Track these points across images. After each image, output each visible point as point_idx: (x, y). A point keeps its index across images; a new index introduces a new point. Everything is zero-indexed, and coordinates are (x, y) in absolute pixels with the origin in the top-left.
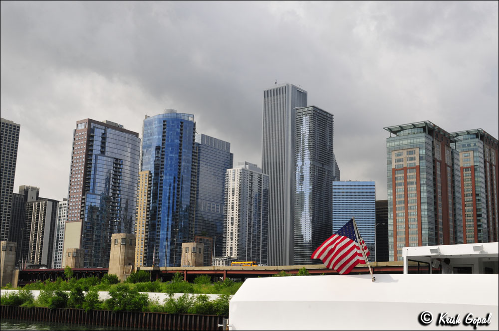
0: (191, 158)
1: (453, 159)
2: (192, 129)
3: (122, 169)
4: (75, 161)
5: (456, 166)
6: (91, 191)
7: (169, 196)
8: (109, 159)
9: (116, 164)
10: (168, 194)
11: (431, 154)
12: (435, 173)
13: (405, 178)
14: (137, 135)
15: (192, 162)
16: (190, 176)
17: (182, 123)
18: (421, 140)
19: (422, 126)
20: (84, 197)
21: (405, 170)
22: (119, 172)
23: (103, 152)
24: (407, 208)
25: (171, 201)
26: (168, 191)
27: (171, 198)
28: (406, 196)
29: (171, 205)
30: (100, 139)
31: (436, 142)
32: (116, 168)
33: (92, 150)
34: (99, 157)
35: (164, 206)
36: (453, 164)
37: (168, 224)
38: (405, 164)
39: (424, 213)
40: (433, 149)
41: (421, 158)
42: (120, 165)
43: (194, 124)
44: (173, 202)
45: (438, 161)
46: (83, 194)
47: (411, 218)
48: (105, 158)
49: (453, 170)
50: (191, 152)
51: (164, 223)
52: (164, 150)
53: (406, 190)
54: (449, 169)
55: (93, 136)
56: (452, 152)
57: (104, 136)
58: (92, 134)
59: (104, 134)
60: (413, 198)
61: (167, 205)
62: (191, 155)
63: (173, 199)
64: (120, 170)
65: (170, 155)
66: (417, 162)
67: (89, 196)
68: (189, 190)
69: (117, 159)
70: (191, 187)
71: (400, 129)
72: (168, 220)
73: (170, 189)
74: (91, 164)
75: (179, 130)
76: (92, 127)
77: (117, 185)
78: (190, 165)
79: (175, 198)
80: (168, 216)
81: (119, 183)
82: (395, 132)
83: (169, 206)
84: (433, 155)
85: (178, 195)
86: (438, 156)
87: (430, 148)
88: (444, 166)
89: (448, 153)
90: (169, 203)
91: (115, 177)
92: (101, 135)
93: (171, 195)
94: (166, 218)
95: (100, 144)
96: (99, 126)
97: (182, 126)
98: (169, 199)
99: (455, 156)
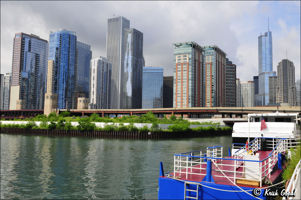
0: (74, 54)
1: (203, 59)
2: (75, 39)
3: (39, 59)
4: (15, 55)
5: (204, 63)
6: (24, 70)
7: (64, 73)
8: (33, 54)
9: (37, 57)
10: (63, 72)
11: (194, 57)
12: (195, 66)
13: (182, 68)
14: (46, 41)
15: (75, 56)
16: (74, 63)
17: (70, 36)
18: (190, 50)
19: (190, 44)
20: (20, 73)
21: (182, 64)
22: (38, 61)
23: (29, 51)
24: (182, 82)
25: (65, 76)
26: (63, 71)
27: (65, 74)
28: (182, 76)
29: (65, 78)
30: (28, 43)
31: (196, 51)
32: (37, 59)
33: (24, 49)
34: (28, 53)
35: (61, 78)
36: (203, 62)
37: (63, 87)
38: (182, 61)
39: (190, 85)
40: (195, 55)
41: (189, 59)
42: (39, 57)
43: (76, 37)
44: (66, 76)
45: (197, 60)
46: (20, 72)
47: (184, 87)
48: (31, 54)
49: (203, 65)
50: (74, 51)
51: (61, 87)
52: (60, 49)
53: (182, 74)
54: (201, 64)
55: (24, 42)
56: (203, 56)
57: (30, 42)
58: (24, 41)
59: (30, 41)
60: (185, 77)
61: (62, 78)
62: (74, 53)
63: (66, 75)
64: (39, 60)
65: (64, 52)
66: (187, 61)
67: (23, 73)
68: (74, 70)
69: (37, 54)
70: (75, 69)
71: (180, 45)
72: (63, 85)
73: (64, 70)
74: (23, 56)
75: (68, 40)
76: (23, 37)
77: (37, 67)
78: (74, 58)
79: (67, 74)
80: (63, 83)
81: (38, 66)
82: (178, 46)
83: (63, 78)
84: (195, 57)
85: (68, 73)
86: (197, 58)
87: (194, 54)
88: (199, 62)
89: (201, 57)
90: (64, 77)
91: (36, 63)
92: (28, 41)
93: (65, 73)
94: (62, 85)
95: (28, 46)
96: (27, 37)
97: (70, 38)
98: (64, 74)
99: (204, 58)
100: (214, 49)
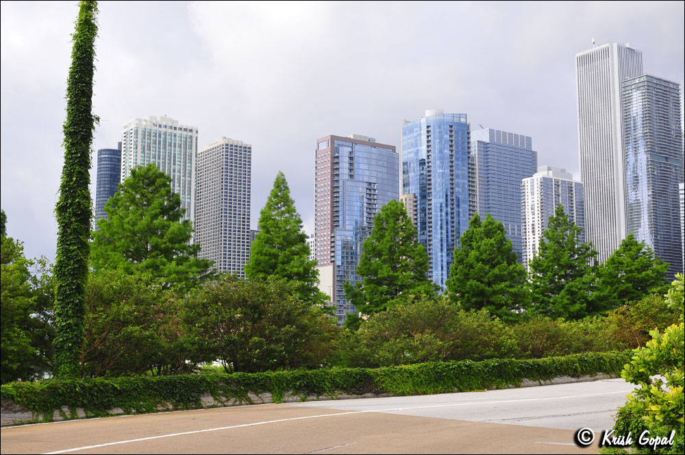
0: (466, 173)
2: (466, 134)
3: (377, 195)
4: (319, 191)
6: (341, 227)
7: (441, 224)
8: (361, 184)
9: (370, 190)
14: (393, 149)
15: (469, 177)
16: (467, 196)
17: (451, 126)
20: (333, 235)
22: (374, 199)
23: (352, 177)
25: (444, 231)
26: (439, 218)
27: (445, 227)
29: (444, 237)
30: (347, 159)
32: (370, 195)
33: (338, 175)
34: (348, 183)
37: (442, 260)
42: (375, 190)
43: (468, 127)
44: (447, 232)
46: (332, 232)
48: (356, 184)
50: (466, 164)
51: (436, 259)
52: (430, 164)
55: (338, 157)
57: (352, 156)
59: (351, 153)
61: (439, 236)
62: (466, 169)
65: (438, 171)
67: (339, 232)
68: (467, 215)
69: (370, 184)
72: (442, 256)
74: (338, 192)
75: (448, 136)
76: (336, 145)
77: (373, 215)
78: (466, 182)
79: (449, 227)
80: (442, 250)
85: (453, 222)
91: (370, 207)
92: (348, 154)
93: (444, 222)
96: (345, 143)
97: (451, 131)
98: (441, 228)
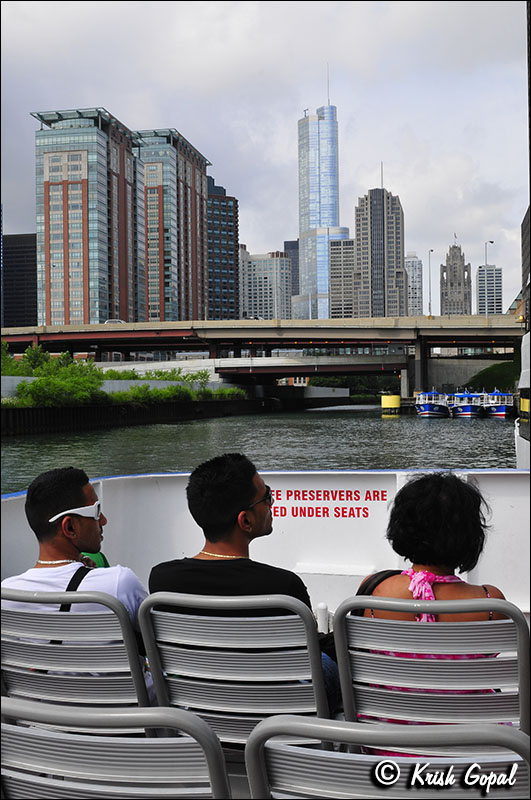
1: (135, 172)
5: (139, 185)
11: (104, 162)
12: (109, 193)
13: (66, 198)
18: (90, 138)
19: (92, 115)
21: (65, 184)
24: (66, 246)
28: (66, 226)
31: (112, 143)
36: (135, 181)
38: (63, 176)
39: (94, 255)
40: (108, 154)
41: (90, 168)
45: (114, 174)
47: (73, 262)
49: (134, 190)
53: (66, 218)
54: (129, 188)
56: (134, 162)
60: (76, 230)
66: (83, 174)
71: (57, 117)
82: (49, 123)
84: (108, 163)
86: (115, 168)
87: (104, 152)
88: (123, 182)
89: (128, 162)
99: (139, 168)
100: (169, 142)
